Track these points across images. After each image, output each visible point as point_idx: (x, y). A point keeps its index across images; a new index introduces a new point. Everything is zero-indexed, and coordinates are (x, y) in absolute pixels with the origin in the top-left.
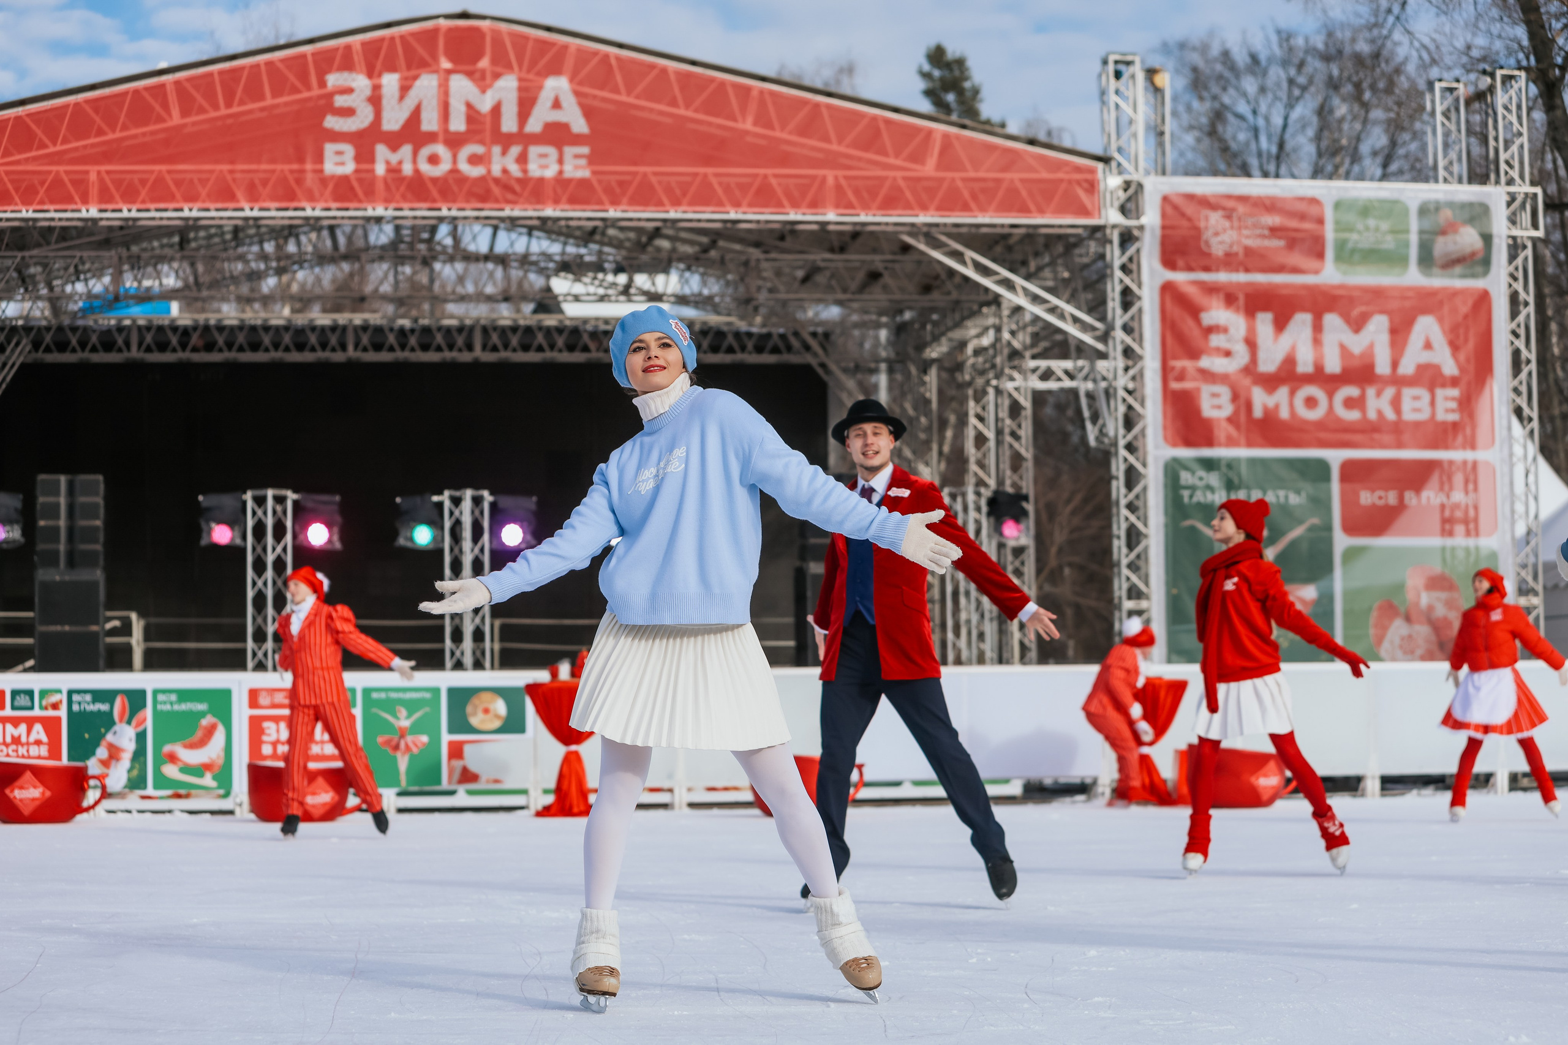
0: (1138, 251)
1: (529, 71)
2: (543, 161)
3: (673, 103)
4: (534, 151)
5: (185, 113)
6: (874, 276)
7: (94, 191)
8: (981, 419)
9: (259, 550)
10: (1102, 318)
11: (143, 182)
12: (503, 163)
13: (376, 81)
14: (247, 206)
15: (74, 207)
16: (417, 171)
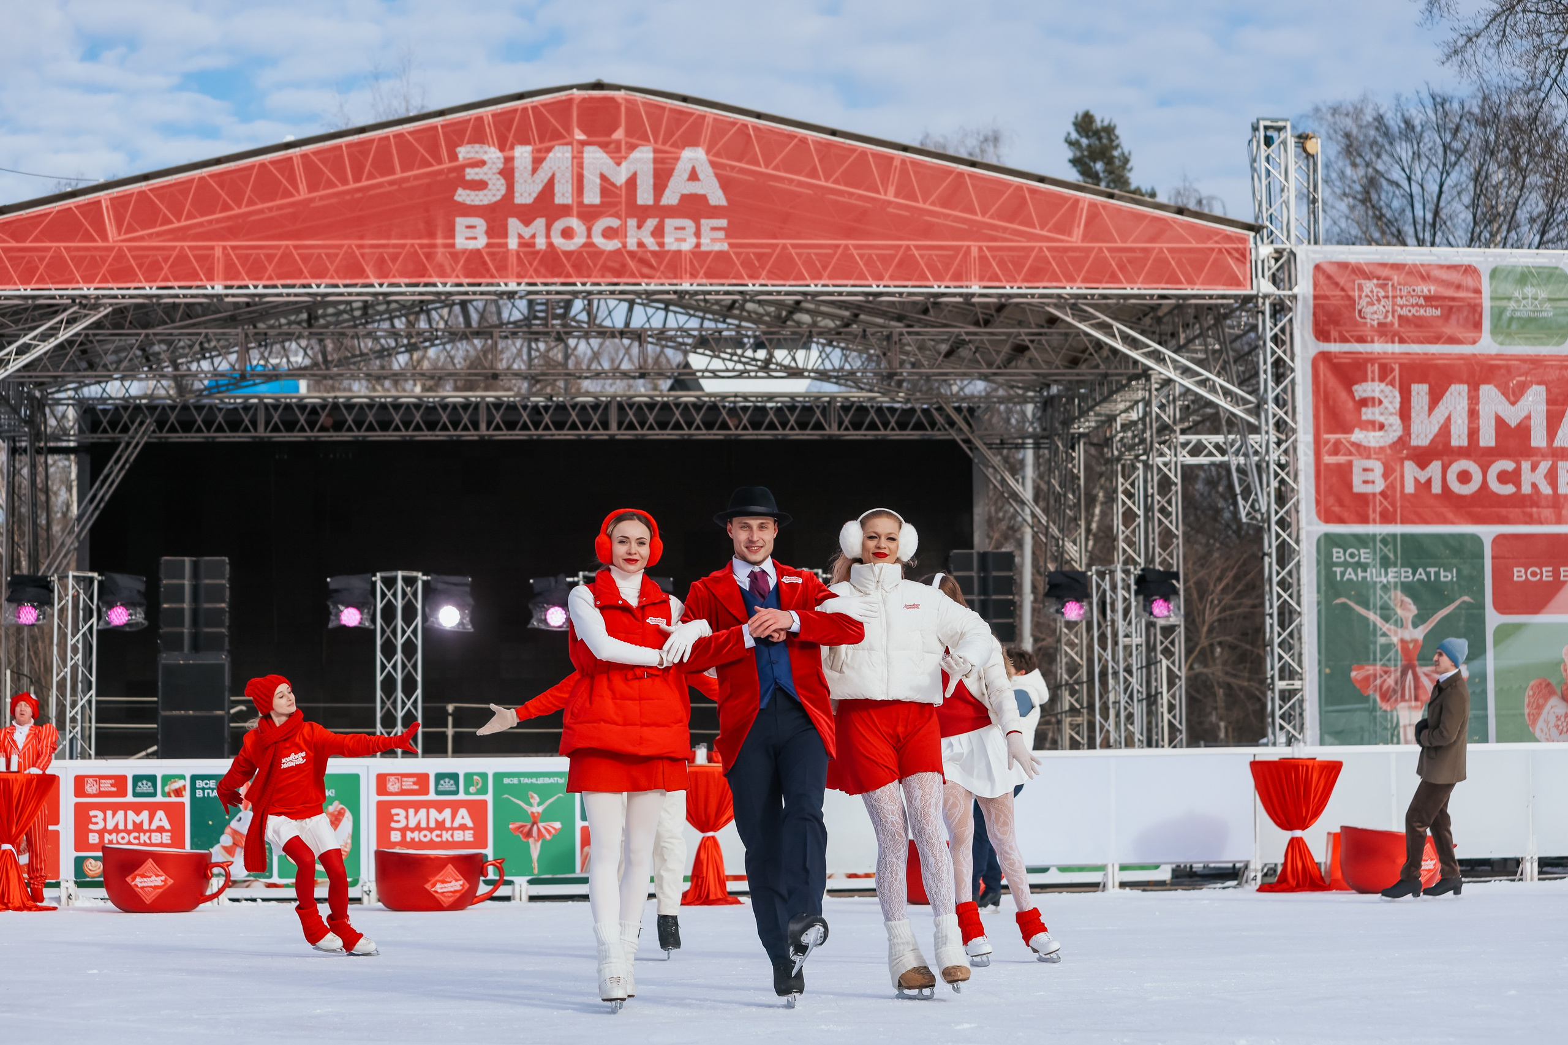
0: (1291, 320)
1: (664, 143)
2: (680, 234)
3: (813, 174)
4: (670, 223)
5: (312, 187)
6: (1020, 350)
7: (219, 267)
8: (1130, 496)
9: (388, 632)
10: (1254, 392)
11: (270, 258)
12: (639, 236)
13: (508, 154)
14: (376, 282)
15: (199, 283)
16: (550, 245)
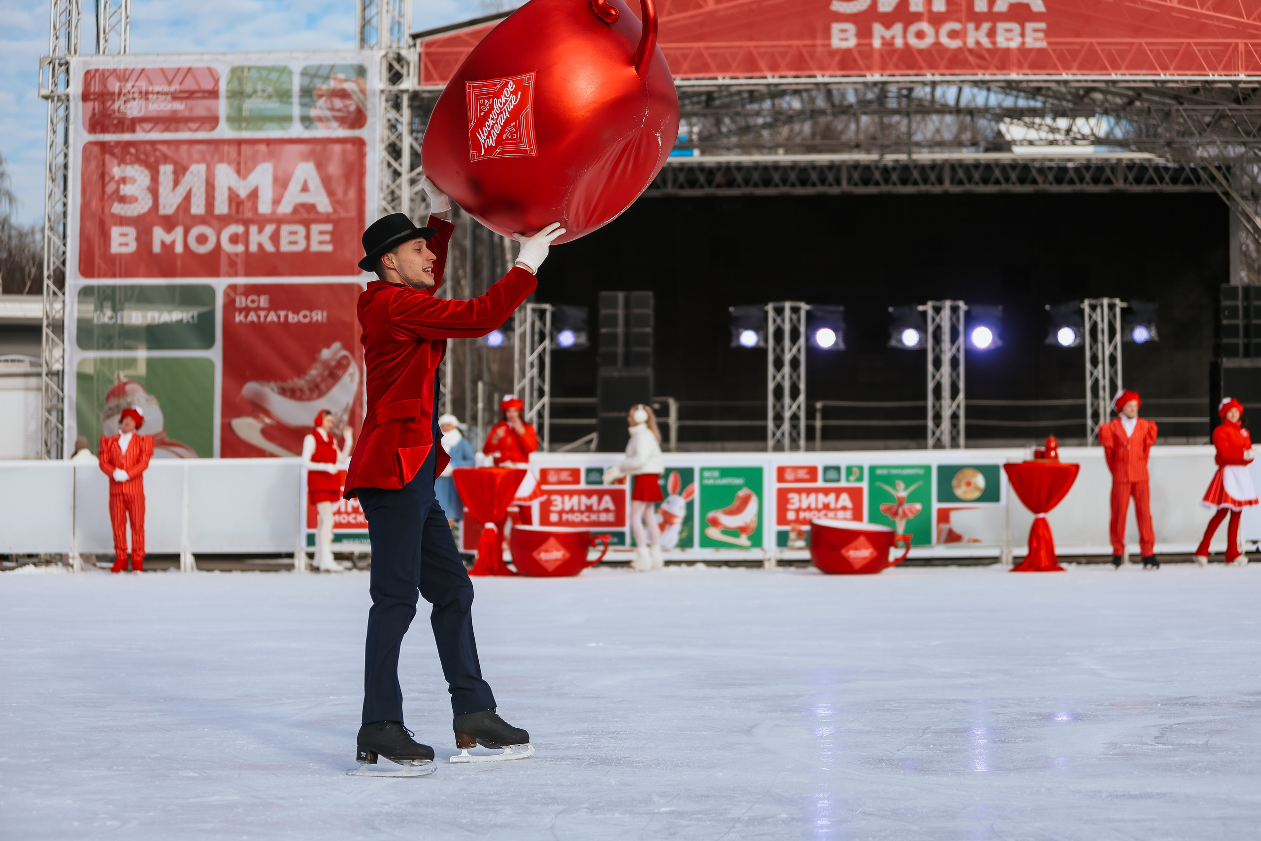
2: (1009, 35)
4: (1001, 26)
9: (778, 350)
11: (685, 56)
12: (976, 36)
14: (769, 74)
16: (907, 45)
